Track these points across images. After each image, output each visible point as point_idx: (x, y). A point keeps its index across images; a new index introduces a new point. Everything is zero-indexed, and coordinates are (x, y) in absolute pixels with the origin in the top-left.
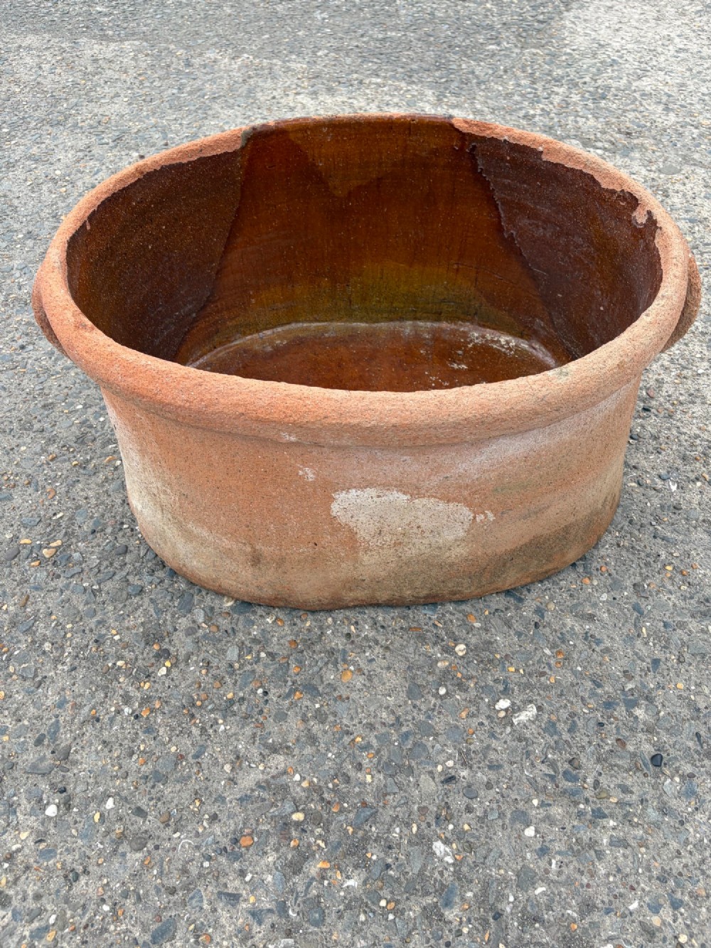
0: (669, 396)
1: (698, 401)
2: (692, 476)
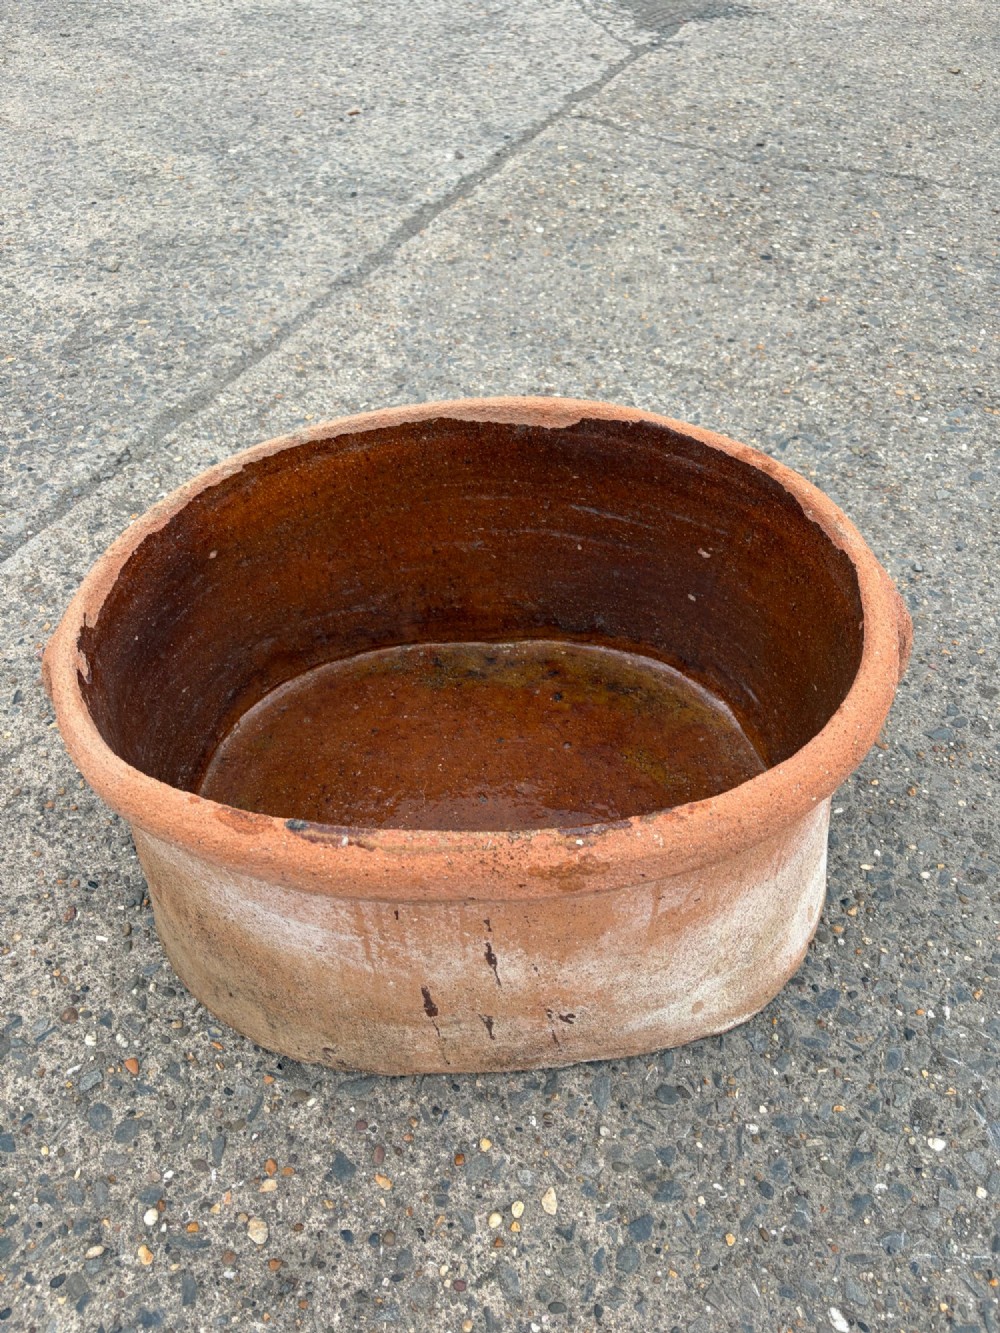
0: (46, 910)
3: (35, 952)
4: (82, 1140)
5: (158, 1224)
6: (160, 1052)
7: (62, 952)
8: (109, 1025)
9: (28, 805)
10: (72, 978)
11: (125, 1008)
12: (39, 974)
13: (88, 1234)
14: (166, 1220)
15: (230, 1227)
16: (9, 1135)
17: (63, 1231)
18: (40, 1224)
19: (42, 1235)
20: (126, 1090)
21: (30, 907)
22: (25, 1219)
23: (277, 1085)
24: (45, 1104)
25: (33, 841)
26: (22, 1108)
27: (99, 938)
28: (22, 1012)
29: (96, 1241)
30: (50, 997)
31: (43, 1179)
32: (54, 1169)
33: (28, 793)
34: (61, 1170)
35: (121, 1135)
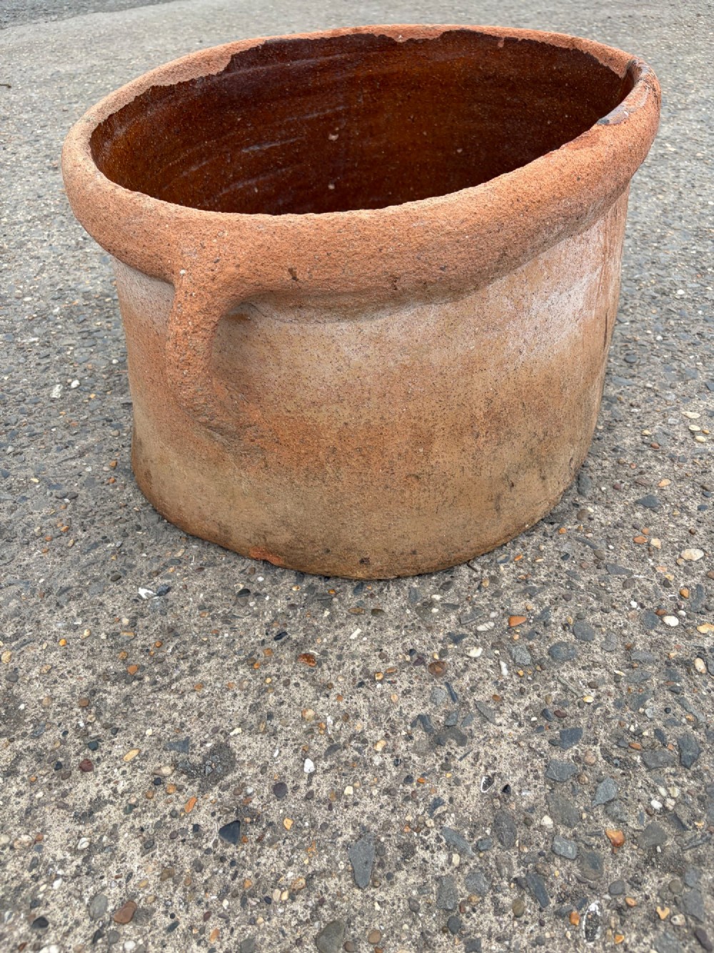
0: (287, 683)
1: (253, 719)
2: (141, 623)
3: (339, 697)
4: (584, 668)
5: (679, 617)
6: (509, 600)
7: (353, 671)
8: (463, 636)
9: (112, 695)
10: (391, 664)
11: (448, 622)
12: (371, 694)
13: (681, 671)
14: (675, 611)
15: (687, 571)
16: (562, 734)
17: (674, 691)
18: (667, 711)
19: (679, 709)
20: (540, 629)
21: (272, 698)
22: (659, 723)
23: (569, 527)
24: (536, 697)
25: (177, 691)
26: (534, 719)
27: (354, 636)
28: (414, 713)
29: (688, 665)
30: (406, 685)
31: (618, 705)
32: (609, 694)
33: (94, 692)
34: (612, 688)
35: (585, 638)
